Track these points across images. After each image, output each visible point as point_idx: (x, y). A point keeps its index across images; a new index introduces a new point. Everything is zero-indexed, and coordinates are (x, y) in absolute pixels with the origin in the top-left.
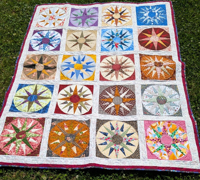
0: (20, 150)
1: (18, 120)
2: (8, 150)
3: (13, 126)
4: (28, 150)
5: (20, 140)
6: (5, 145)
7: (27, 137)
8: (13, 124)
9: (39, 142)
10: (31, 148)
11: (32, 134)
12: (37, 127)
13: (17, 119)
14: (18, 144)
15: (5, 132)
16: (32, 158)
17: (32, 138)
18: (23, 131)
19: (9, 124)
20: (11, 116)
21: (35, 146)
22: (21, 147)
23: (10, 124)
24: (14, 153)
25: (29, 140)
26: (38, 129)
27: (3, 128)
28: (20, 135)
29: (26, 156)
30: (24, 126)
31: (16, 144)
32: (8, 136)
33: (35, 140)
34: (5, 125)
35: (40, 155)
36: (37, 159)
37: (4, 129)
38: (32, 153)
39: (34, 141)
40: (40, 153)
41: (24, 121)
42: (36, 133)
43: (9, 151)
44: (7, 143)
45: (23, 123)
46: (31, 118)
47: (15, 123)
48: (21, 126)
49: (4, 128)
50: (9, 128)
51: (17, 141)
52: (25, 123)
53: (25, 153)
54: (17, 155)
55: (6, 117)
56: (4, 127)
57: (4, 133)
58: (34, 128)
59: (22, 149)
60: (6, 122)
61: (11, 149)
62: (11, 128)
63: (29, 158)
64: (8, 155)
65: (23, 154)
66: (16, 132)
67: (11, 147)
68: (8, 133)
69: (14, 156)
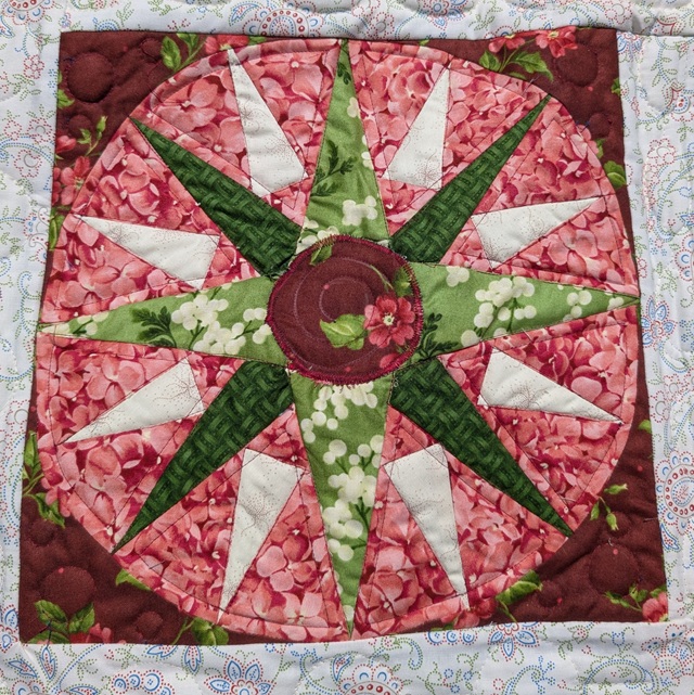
0: (392, 558)
1: (238, 72)
2: (215, 557)
3: (178, 162)
4: (493, 541)
5: (364, 394)
6: (148, 485)
7: (452, 347)
8: (168, 131)
9: (628, 409)
10: (532, 500)
11: (500, 289)
12: (543, 179)
13: (219, 60)
14: (342, 465)
15: (90, 265)
16: (565, 645)
17: (513, 351)
18: (343, 242)
19: (109, 136)
20: (132, 23)
21: (573, 465)
22: (395, 510)
23: (129, 145)
24: (311, 606)
25: (475, 380)
26: (567, 210)
27: (45, 198)
28: (333, 316)
29: (484, 633)
30: (340, 166)
31: (321, 472)
32: (158, 331)
33: (565, 379)
34: (65, 157)
35: (673, 605)
36: (645, 658)
37: (70, 222)
38: (550, 569)
39: (554, 396)
40: (671, 573)
41: (316, 84)
42: (542, 265)
43: (235, 572)
44: (166, 448)
45: (308, 113)
46: (399, 42)
47: (202, 117)
48: (296, 172)
49: (59, 209)
50: (136, 198)
51: (319, 418)
52: (335, 108)
53: (457, 580)
54: (362, 628)
55: (54, 30)
56: (58, 186)
57: (86, 281)
58: (508, 186)
59: (418, 538)
60: (66, 121)
61: (245, 542)
62: (165, 203)
63: (530, 657)
64: (238, 638)
65: (437, 598)
66: (258, 265)
67: (241, 515)
68: (141, 283)
69: (318, 647)
